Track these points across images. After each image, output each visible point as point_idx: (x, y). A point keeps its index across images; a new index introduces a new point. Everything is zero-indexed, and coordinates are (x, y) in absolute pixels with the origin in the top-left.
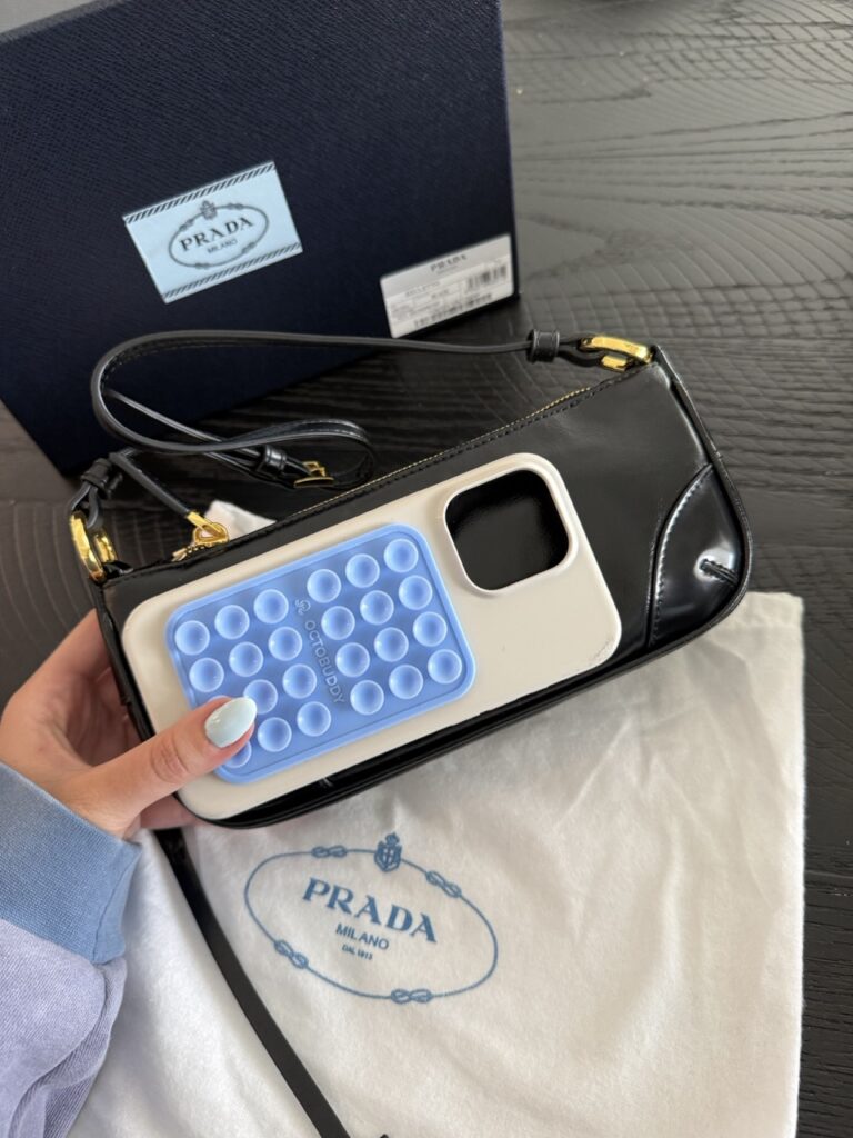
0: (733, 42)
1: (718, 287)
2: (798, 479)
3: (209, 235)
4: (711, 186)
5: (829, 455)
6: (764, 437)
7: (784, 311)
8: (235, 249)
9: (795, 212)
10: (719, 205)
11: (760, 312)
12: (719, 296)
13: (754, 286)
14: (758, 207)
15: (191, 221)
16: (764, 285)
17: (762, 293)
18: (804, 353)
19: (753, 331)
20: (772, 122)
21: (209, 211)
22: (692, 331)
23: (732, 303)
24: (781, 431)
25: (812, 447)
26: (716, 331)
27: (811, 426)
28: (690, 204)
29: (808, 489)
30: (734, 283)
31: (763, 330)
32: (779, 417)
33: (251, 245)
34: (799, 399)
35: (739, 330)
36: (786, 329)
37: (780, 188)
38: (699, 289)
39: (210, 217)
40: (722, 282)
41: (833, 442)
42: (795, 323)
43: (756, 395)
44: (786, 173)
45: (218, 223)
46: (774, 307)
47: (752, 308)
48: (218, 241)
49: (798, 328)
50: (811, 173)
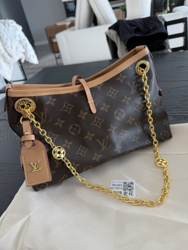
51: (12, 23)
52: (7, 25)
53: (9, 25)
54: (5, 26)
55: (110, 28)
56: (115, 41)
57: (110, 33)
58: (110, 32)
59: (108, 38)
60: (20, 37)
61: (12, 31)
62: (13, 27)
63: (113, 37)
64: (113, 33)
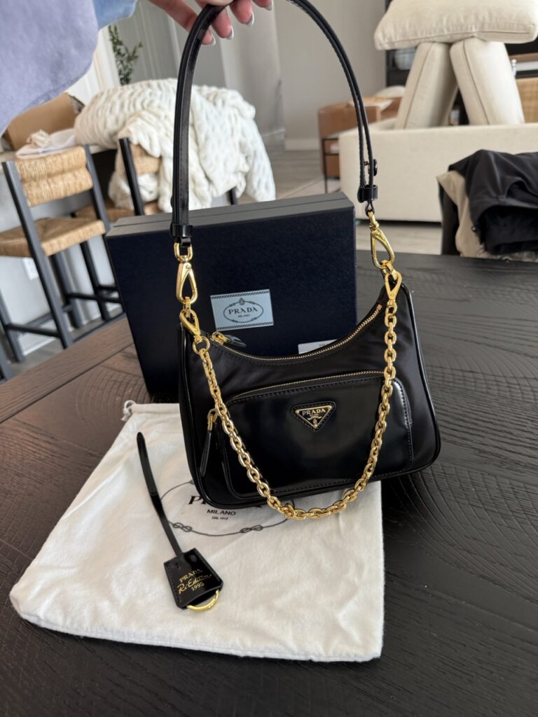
0: (518, 290)
1: (462, 370)
2: (459, 441)
3: (240, 311)
4: (479, 336)
5: (479, 435)
6: (452, 423)
7: (486, 384)
8: (249, 318)
9: (512, 352)
10: (479, 343)
11: (475, 382)
12: (460, 373)
13: (478, 373)
14: (496, 347)
15: (234, 304)
16: (483, 373)
17: (481, 376)
18: (487, 399)
19: (467, 387)
20: (520, 320)
21: (242, 302)
22: (440, 383)
23: (464, 376)
24: (461, 423)
25: (471, 431)
26: (451, 384)
27: (475, 424)
28: (466, 341)
29: (461, 445)
30: (469, 370)
31: (473, 389)
32: (462, 418)
33: (255, 318)
34: (476, 414)
35: (462, 386)
36: (484, 390)
37: (510, 342)
38: (452, 369)
39: (242, 304)
40: (464, 369)
41: (483, 431)
42: (490, 389)
43: (456, 409)
44: (516, 338)
45: (245, 307)
46: (483, 381)
47: (473, 380)
48: (243, 314)
49: (490, 391)
50: (527, 340)
51: (233, 98)
52: (219, 103)
53: (224, 103)
54: (215, 104)
55: (451, 168)
56: (458, 203)
57: (449, 181)
58: (449, 176)
59: (442, 191)
60: (243, 134)
61: (230, 118)
62: (233, 106)
63: (454, 191)
64: (458, 181)
